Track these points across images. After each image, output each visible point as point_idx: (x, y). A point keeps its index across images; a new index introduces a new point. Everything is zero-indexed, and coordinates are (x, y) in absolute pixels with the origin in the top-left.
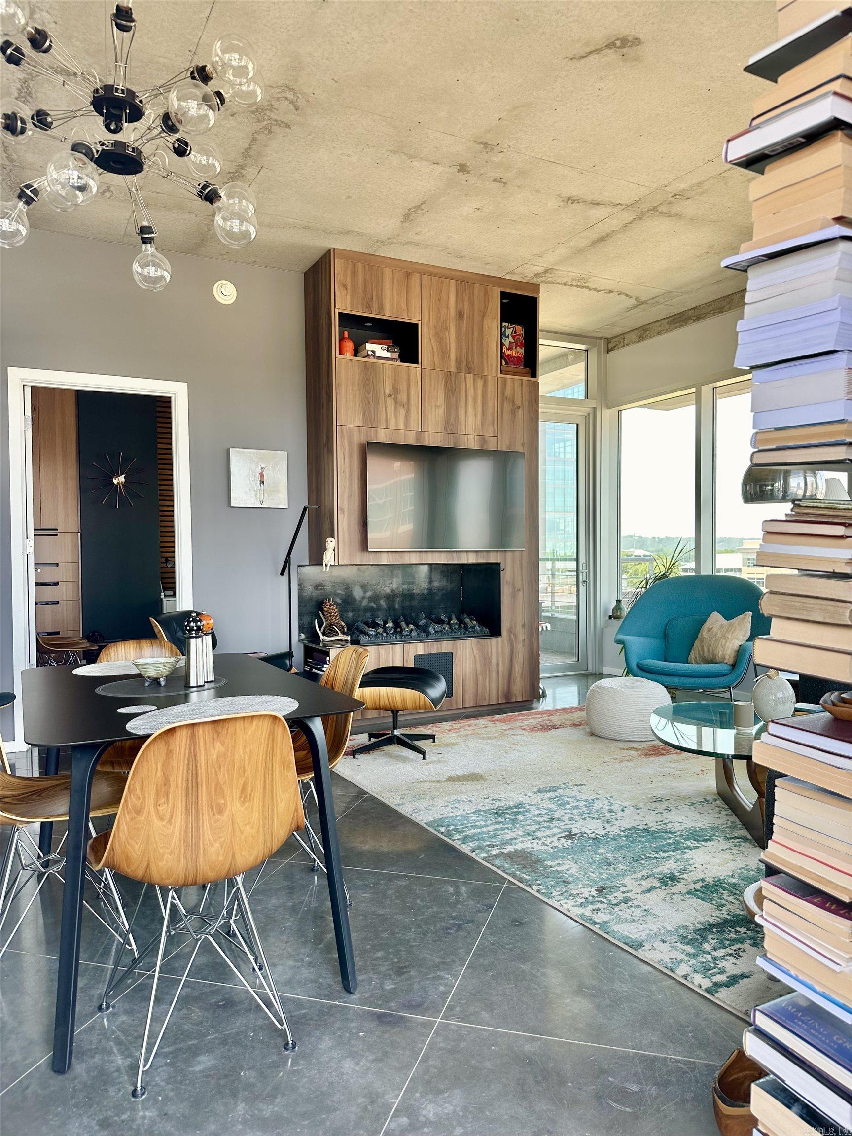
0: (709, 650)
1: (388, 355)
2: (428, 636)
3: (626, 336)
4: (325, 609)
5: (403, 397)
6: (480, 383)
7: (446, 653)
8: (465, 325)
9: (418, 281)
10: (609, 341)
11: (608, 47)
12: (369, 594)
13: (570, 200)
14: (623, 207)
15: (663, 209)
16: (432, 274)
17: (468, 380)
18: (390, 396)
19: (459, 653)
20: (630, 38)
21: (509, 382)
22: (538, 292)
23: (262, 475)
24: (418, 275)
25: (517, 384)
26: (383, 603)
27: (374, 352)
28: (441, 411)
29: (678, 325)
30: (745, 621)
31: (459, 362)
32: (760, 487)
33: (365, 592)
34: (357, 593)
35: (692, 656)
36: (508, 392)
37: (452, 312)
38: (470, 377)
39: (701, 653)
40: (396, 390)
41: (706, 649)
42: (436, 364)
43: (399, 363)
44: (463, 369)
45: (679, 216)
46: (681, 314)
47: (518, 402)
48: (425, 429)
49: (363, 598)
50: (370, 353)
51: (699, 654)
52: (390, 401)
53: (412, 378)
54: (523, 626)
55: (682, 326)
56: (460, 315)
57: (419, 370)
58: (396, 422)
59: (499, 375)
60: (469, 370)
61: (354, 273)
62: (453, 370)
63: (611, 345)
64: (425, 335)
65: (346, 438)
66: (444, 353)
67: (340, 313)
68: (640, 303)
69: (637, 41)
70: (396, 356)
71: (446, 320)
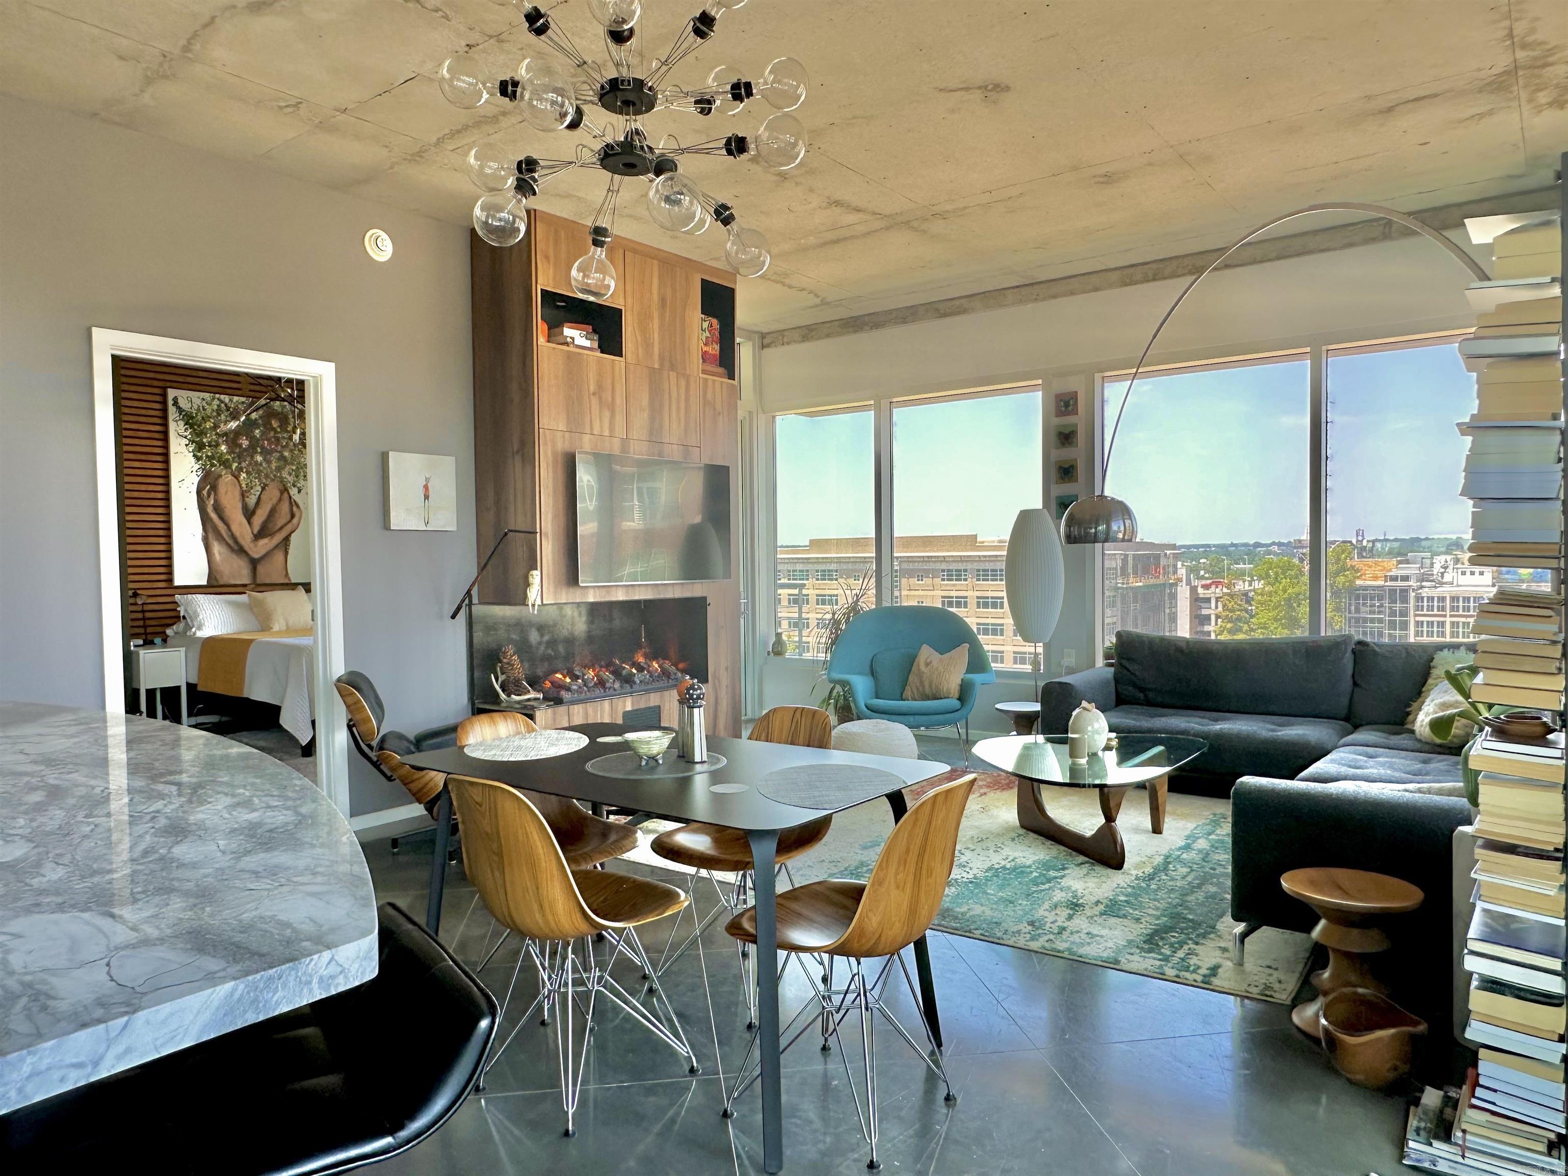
0: (930, 685)
1: (587, 343)
2: (631, 687)
3: (786, 333)
4: (505, 660)
5: (607, 396)
6: (683, 383)
7: (655, 707)
8: (668, 314)
9: (621, 256)
10: (763, 336)
11: (980, 88)
12: (546, 638)
13: (837, 203)
14: (879, 216)
15: (915, 224)
16: (635, 251)
17: (671, 377)
18: (594, 394)
19: (667, 707)
20: (1003, 86)
21: (710, 383)
22: (735, 283)
23: (426, 487)
24: (621, 251)
25: (718, 385)
26: (561, 649)
27: (573, 339)
28: (646, 415)
29: (851, 329)
30: (962, 654)
31: (662, 358)
32: (1085, 529)
33: (542, 635)
34: (534, 637)
35: (908, 693)
36: (709, 396)
37: (655, 297)
38: (673, 375)
39: (921, 689)
40: (600, 387)
41: (927, 684)
42: (640, 356)
43: (598, 354)
44: (667, 364)
45: (924, 232)
46: (855, 319)
47: (719, 407)
48: (630, 436)
49: (540, 643)
50: (569, 340)
51: (917, 689)
52: (595, 401)
53: (617, 373)
54: (727, 669)
55: (855, 332)
56: (663, 301)
57: (623, 364)
58: (601, 427)
59: (701, 375)
60: (672, 368)
61: (556, 242)
62: (656, 366)
63: (766, 341)
64: (629, 321)
65: (549, 444)
66: (648, 345)
67: (542, 290)
68: (824, 303)
69: (1008, 88)
70: (596, 345)
71: (649, 306)
